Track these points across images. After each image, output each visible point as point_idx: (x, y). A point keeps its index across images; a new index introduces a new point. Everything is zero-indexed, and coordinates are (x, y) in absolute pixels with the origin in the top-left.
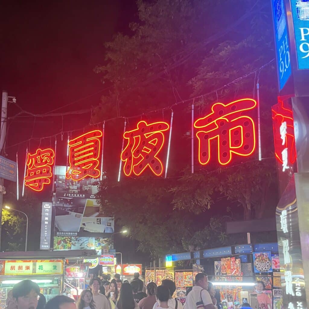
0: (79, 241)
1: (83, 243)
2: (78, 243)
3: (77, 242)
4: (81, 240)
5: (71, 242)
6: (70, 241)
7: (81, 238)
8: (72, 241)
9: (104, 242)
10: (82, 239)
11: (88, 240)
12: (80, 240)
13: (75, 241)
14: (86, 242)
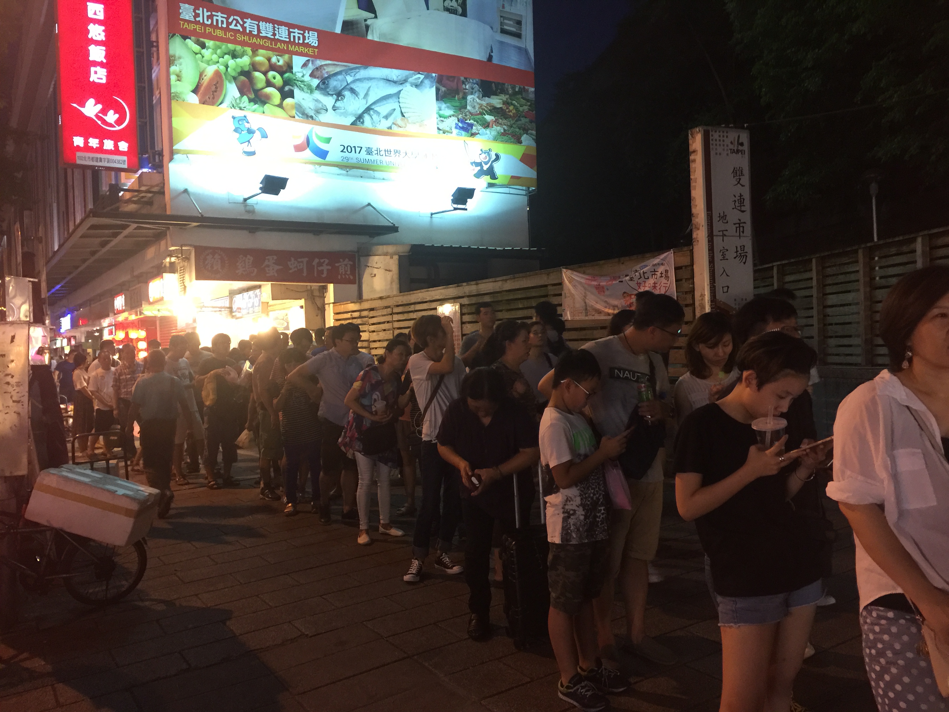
0: (339, 95)
1: (368, 110)
2: (334, 108)
3: (329, 101)
4: (353, 91)
5: (291, 94)
6: (281, 90)
7: (349, 79)
8: (296, 91)
9: (489, 118)
10: (360, 88)
11: (397, 95)
12: (347, 93)
13: (318, 95)
14: (383, 109)
